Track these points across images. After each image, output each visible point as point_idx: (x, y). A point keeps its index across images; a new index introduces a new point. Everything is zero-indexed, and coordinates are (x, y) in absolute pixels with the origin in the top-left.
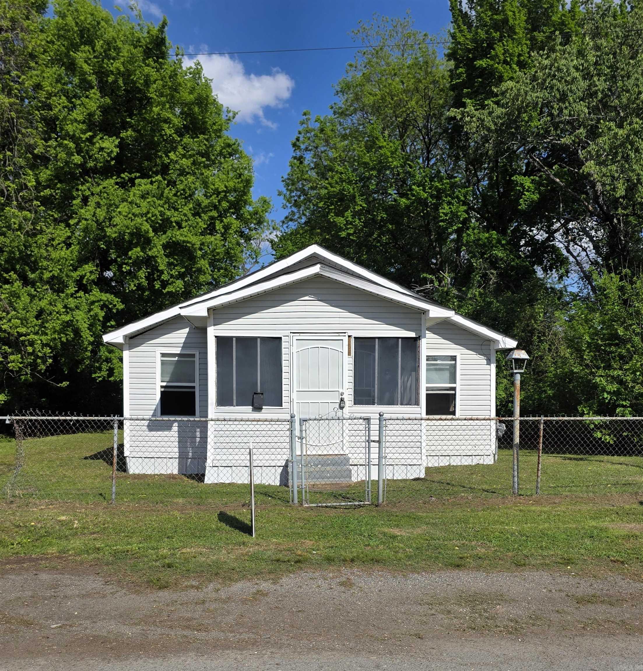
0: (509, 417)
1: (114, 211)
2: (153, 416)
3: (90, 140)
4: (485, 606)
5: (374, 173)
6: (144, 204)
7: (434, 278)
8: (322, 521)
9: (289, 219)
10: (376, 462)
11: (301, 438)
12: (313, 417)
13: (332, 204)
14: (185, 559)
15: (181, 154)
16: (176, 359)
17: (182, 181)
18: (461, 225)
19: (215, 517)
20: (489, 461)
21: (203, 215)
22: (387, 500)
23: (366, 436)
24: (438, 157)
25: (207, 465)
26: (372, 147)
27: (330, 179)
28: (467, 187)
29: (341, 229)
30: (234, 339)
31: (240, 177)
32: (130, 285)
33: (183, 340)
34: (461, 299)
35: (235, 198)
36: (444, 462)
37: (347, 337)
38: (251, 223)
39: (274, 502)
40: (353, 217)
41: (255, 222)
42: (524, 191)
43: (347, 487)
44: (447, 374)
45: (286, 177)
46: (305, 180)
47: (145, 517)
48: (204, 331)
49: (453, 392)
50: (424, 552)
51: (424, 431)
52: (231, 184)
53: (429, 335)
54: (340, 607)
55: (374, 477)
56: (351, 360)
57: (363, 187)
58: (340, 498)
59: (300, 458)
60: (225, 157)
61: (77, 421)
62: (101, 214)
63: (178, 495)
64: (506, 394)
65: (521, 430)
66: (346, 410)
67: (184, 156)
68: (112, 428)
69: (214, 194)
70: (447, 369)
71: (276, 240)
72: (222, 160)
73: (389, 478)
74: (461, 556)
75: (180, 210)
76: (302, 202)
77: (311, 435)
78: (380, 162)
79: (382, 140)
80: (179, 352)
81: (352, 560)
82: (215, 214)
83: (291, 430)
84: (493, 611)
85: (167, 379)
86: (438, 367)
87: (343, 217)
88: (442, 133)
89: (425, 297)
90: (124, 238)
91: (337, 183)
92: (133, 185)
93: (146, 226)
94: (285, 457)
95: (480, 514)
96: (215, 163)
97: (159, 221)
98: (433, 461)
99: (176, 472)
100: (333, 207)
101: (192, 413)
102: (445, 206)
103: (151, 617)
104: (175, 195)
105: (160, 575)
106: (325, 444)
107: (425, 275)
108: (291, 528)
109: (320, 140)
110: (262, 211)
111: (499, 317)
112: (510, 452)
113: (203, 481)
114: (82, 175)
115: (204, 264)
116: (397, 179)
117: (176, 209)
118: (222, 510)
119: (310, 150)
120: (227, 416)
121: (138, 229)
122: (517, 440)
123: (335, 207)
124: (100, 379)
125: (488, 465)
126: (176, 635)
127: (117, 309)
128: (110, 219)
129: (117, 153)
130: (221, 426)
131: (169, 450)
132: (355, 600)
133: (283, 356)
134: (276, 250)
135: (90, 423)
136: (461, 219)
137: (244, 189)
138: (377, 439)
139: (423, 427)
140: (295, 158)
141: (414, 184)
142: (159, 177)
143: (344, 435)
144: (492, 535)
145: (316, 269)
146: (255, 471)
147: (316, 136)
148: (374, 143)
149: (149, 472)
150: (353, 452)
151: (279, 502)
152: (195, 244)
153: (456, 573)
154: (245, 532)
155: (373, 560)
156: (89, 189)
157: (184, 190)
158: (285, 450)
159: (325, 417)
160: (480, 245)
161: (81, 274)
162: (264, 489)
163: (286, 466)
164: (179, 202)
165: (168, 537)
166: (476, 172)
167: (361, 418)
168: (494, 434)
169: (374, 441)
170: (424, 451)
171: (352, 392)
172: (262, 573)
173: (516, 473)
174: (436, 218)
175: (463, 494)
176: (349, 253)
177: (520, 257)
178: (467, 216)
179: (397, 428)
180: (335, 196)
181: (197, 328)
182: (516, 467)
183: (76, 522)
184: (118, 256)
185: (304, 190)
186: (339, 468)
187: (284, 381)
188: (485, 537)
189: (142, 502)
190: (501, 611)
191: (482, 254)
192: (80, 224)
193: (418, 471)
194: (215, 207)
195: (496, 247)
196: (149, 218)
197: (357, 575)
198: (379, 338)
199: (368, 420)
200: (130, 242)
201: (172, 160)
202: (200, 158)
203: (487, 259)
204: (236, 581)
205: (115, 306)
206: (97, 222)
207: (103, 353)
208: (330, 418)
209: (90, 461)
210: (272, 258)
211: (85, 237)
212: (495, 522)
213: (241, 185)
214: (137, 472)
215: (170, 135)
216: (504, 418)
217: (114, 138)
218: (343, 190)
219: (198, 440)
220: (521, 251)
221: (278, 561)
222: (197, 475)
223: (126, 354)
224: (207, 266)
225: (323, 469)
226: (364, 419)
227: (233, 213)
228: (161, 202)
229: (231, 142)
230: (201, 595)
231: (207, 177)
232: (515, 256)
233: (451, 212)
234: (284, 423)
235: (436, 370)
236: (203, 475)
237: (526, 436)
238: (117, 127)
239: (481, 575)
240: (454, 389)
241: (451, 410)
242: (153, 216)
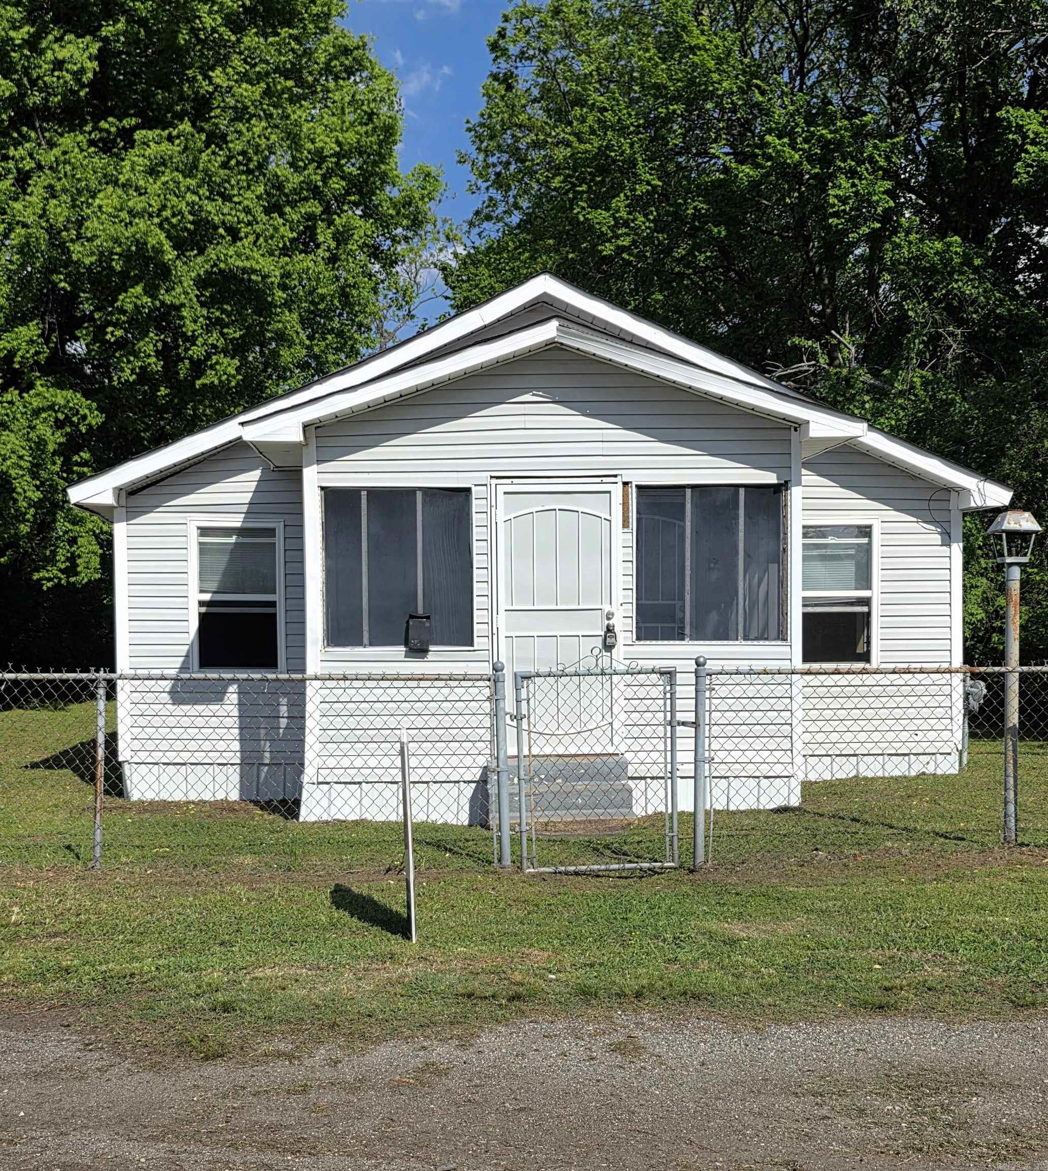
0: (994, 665)
1: (89, 205)
2: (184, 668)
3: (33, 43)
4: (944, 1098)
5: (679, 108)
6: (154, 187)
7: (817, 345)
8: (567, 906)
9: (482, 216)
10: (689, 770)
11: (518, 717)
12: (544, 670)
13: (582, 181)
14: (262, 992)
15: (238, 73)
16: (233, 539)
17: (240, 133)
18: (878, 225)
19: (325, 898)
20: (949, 766)
21: (288, 209)
22: (714, 858)
23: (665, 712)
24: (825, 68)
25: (306, 779)
26: (673, 48)
27: (575, 123)
28: (892, 136)
29: (603, 238)
30: (364, 493)
31: (370, 119)
32: (122, 370)
33: (247, 498)
34: (879, 393)
35: (360, 168)
36: (844, 770)
37: (620, 485)
38: (396, 225)
39: (457, 862)
40: (632, 209)
41: (405, 222)
42: (1024, 144)
43: (623, 828)
44: (849, 568)
45: (475, 120)
46: (520, 126)
47: (168, 898)
48: (294, 476)
49: (865, 609)
50: (801, 975)
51: (799, 699)
52: (351, 137)
53: (809, 477)
54: (614, 1100)
55: (685, 804)
56: (630, 538)
57: (652, 140)
58: (608, 852)
59: (514, 762)
60: (336, 78)
61: (16, 682)
62: (59, 211)
63: (241, 848)
64: (986, 612)
65: (1022, 695)
66: (619, 652)
67: (244, 78)
68: (93, 696)
69: (313, 160)
70: (848, 557)
71: (454, 264)
72: (332, 85)
73: (719, 807)
74: (886, 984)
75: (236, 199)
76: (513, 176)
77: (540, 711)
78: (692, 82)
79: (696, 32)
80: (239, 525)
81: (639, 995)
82: (313, 207)
83: (495, 699)
84: (964, 1109)
85: (214, 586)
86: (829, 552)
87: (608, 209)
88: (834, 14)
89: (796, 390)
90: (110, 268)
91: (593, 132)
92: (130, 143)
93: (158, 237)
94: (482, 761)
95: (929, 888)
96: (315, 92)
97: (189, 226)
98: (820, 768)
99: (234, 796)
100: (584, 187)
101: (270, 662)
102: (842, 180)
103: (189, 1122)
104: (225, 165)
105: (209, 1030)
106: (572, 731)
107: (796, 340)
108: (497, 923)
109: (552, 34)
110: (422, 198)
111: (969, 436)
112: (999, 746)
113: (297, 816)
114: (14, 124)
115: (290, 320)
116: (729, 119)
117: (227, 198)
118: (341, 882)
119: (530, 58)
120: (351, 669)
121: (141, 245)
122: (1013, 718)
123: (590, 187)
124: (50, 584)
125: (946, 777)
126: (244, 1163)
127: (89, 425)
128: (80, 223)
129: (95, 73)
130: (338, 691)
131: (221, 746)
132: (646, 1084)
133: (475, 530)
134: (453, 288)
135: (44, 687)
136: (879, 210)
137: (381, 147)
138: (691, 717)
139: (795, 690)
140: (495, 77)
141: (770, 131)
142: (186, 126)
143: (616, 709)
144: (958, 937)
145: (548, 331)
146: (413, 793)
147: (543, 24)
148: (679, 37)
149: (178, 796)
150: (636, 747)
151: (469, 862)
152: (268, 276)
153: (875, 1024)
154: (394, 933)
155: (685, 993)
156: (31, 155)
157: (243, 153)
158: (482, 745)
159: (571, 670)
160: (924, 270)
161: (9, 346)
162: (434, 834)
163: (483, 782)
164: (233, 182)
165: (222, 944)
166: (912, 100)
167: (653, 671)
168: (960, 704)
169: (684, 724)
170: (798, 745)
171: (632, 610)
172: (434, 1024)
173: (1011, 795)
174: (822, 209)
175: (889, 844)
176: (620, 292)
177: (1016, 295)
178: (892, 204)
179: (738, 692)
180: (586, 162)
181: (279, 469)
182: (1011, 781)
183: (16, 909)
184: (97, 309)
185: (518, 149)
186: (605, 786)
187: (477, 588)
188: (942, 942)
189: (162, 864)
190: (981, 1109)
191: (928, 291)
192: (12, 236)
193: (785, 791)
194: (316, 193)
195: (962, 273)
196: (167, 219)
197: (650, 1029)
198: (693, 487)
199: (669, 675)
200: (124, 274)
201: (217, 87)
202: (282, 80)
203: (940, 301)
204: (378, 1041)
205: (84, 417)
206: (50, 229)
207: (62, 526)
208: (582, 670)
209: (41, 772)
210: (446, 307)
211: (23, 266)
212: (966, 907)
213: (374, 139)
214: (150, 796)
215: (214, 30)
216: (982, 669)
217: (88, 38)
218: (609, 147)
219: (283, 722)
220: (1018, 282)
221: (470, 996)
222: (283, 802)
223: (120, 530)
224: (298, 327)
225: (568, 787)
226: (662, 674)
227: (356, 204)
228: (192, 182)
229: (351, 43)
230: (297, 1072)
231: (296, 124)
232: (1005, 294)
233: (856, 193)
234: (478, 684)
235: (824, 558)
236: (297, 803)
237: (1035, 710)
238: (93, 14)
239: (933, 1028)
240: (867, 602)
241: (860, 649)
242: (174, 215)
